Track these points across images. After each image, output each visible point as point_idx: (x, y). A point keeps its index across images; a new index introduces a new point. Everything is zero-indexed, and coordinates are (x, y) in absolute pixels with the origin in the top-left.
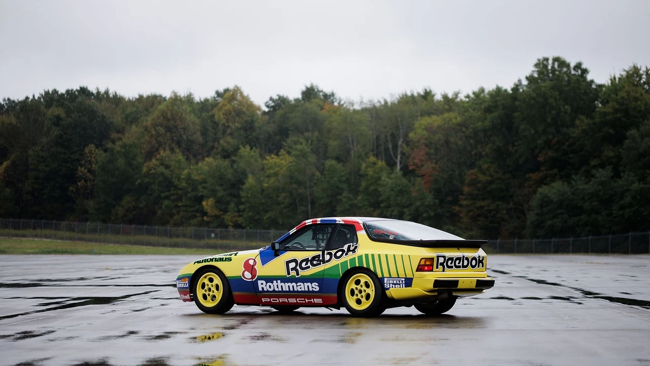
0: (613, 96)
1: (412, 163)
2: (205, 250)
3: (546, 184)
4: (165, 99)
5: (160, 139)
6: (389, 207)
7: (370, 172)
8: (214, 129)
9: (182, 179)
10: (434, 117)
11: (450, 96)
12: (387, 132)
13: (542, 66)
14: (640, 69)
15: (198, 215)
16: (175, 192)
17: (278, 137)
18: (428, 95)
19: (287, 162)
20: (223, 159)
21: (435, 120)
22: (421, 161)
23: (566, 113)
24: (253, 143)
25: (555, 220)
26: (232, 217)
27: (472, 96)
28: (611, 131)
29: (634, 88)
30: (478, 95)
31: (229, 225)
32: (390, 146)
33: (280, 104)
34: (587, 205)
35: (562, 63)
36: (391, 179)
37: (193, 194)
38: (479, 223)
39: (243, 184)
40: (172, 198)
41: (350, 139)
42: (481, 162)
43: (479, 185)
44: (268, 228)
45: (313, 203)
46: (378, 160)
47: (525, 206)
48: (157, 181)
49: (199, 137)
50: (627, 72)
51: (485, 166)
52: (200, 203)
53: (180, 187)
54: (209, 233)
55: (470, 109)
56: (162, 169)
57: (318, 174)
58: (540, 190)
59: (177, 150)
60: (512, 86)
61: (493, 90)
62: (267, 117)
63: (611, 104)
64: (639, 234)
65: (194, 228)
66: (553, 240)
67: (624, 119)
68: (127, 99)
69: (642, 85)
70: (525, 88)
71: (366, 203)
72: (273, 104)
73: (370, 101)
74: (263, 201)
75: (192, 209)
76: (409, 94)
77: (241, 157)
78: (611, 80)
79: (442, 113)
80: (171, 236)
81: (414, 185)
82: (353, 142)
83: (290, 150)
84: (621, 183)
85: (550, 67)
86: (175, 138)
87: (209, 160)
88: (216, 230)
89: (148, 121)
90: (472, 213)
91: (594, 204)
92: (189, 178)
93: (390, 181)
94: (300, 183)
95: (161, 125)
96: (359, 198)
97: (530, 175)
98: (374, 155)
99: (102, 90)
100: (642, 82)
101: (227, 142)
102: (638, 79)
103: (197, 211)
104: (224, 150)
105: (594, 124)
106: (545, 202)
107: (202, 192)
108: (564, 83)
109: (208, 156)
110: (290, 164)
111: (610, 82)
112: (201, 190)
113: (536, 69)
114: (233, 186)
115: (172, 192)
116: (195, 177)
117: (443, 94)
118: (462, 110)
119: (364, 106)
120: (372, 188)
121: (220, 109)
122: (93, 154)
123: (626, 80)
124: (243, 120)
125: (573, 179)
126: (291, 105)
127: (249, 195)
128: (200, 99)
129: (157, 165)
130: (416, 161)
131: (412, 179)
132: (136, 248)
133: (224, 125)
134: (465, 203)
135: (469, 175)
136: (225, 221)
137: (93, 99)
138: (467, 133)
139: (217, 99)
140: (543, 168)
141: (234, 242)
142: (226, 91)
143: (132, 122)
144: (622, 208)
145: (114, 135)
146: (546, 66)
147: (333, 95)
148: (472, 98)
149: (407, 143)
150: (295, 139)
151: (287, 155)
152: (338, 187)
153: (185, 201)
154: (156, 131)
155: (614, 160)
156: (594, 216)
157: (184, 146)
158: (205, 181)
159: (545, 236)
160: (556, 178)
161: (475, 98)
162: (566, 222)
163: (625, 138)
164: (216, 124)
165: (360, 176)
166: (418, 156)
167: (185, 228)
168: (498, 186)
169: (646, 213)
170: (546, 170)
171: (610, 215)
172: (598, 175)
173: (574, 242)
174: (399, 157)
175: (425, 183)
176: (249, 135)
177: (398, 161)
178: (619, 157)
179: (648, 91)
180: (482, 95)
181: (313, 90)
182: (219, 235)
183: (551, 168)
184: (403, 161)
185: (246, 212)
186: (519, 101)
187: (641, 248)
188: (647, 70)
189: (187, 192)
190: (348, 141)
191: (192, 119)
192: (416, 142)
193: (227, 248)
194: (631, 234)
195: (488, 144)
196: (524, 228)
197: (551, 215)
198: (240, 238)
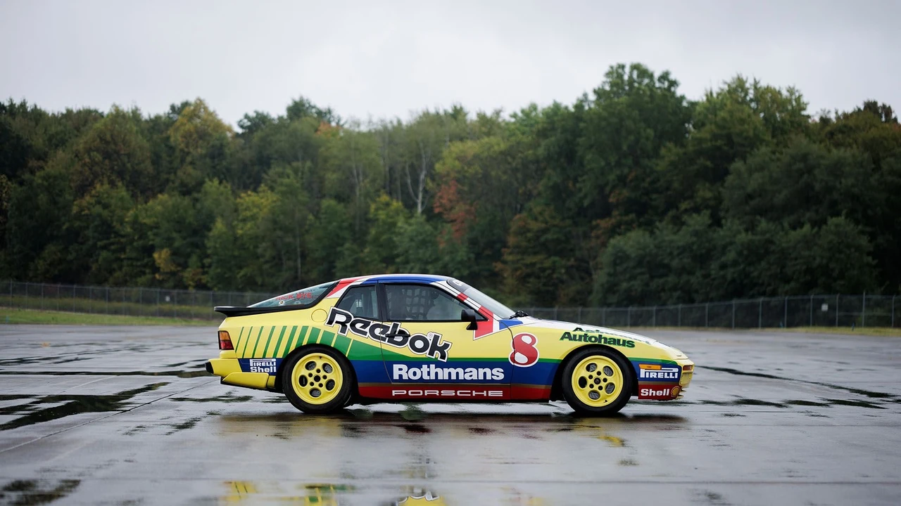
0: (710, 116)
1: (438, 204)
2: (158, 318)
3: (619, 234)
4: (101, 115)
5: (96, 168)
6: (407, 262)
7: (382, 215)
8: (170, 156)
9: (126, 222)
10: (469, 143)
11: (489, 113)
12: (405, 162)
13: (615, 75)
14: (746, 81)
15: (147, 271)
16: (117, 240)
17: (256, 168)
18: (458, 113)
19: (270, 201)
20: (182, 197)
21: (471, 147)
22: (450, 201)
23: (647, 139)
24: (223, 175)
25: (632, 283)
26: (194, 275)
27: (520, 114)
28: (709, 163)
29: (739, 107)
30: (528, 114)
31: (190, 285)
32: (409, 181)
33: (258, 123)
34: (675, 263)
35: (643, 72)
36: (410, 225)
37: (141, 242)
38: (529, 285)
39: (209, 230)
40: (113, 247)
41: (355, 172)
42: (531, 204)
43: (529, 235)
44: (243, 290)
45: (303, 256)
46: (392, 199)
47: (592, 264)
48: (92, 225)
49: (148, 167)
50: (729, 85)
51: (537, 210)
52: (150, 256)
53: (122, 233)
54: (163, 295)
55: (518, 132)
56: (98, 209)
57: (311, 217)
58: (612, 241)
59: (120, 184)
60: (575, 102)
61: (549, 108)
62: (240, 141)
63: (708, 127)
64: (745, 301)
65: (141, 289)
66: (630, 309)
67: (726, 148)
68: (50, 114)
69: (748, 104)
70: (592, 106)
71: (376, 256)
72: (249, 124)
73: (382, 121)
74: (236, 253)
75: (139, 263)
76: (432, 111)
77: (206, 193)
78: (707, 95)
79: (479, 138)
80: (110, 300)
81: (441, 233)
82: (358, 174)
83: (274, 185)
84: (722, 233)
85: (626, 77)
86: (116, 168)
87: (163, 197)
88: (171, 291)
89: (81, 143)
90: (518, 273)
91: (685, 260)
92: (135, 222)
93: (410, 228)
94: (287, 230)
95: (97, 150)
96: (367, 250)
97: (599, 221)
98: (386, 193)
99: (17, 102)
100: (748, 98)
101: (189, 173)
102: (743, 95)
103: (146, 266)
104: (183, 184)
105: (685, 154)
106: (620, 258)
107: (153, 240)
108: (646, 99)
109: (161, 192)
110: (274, 204)
111: (705, 98)
112: (151, 237)
113: (608, 80)
114: (195, 232)
115: (112, 240)
116: (145, 220)
117: (479, 112)
118: (507, 133)
119: (372, 128)
120: (385, 237)
121: (177, 129)
122: (4, 188)
123: (728, 95)
124: (208, 143)
125: (658, 228)
126: (274, 125)
127: (218, 246)
128: (150, 116)
129: (92, 204)
130: (444, 201)
131: (440, 227)
132: (63, 315)
133: (182, 150)
134: (509, 258)
135: (516, 222)
136: (185, 280)
137: (5, 114)
138: (514, 165)
139: (171, 116)
140: (615, 213)
141: (197, 307)
142: (185, 104)
143: (57, 146)
144: (723, 267)
145: (33, 163)
146: (620, 76)
147: (329, 112)
148: (521, 118)
149: (432, 176)
150: (279, 170)
151: (269, 192)
152: (338, 236)
153: (129, 253)
154: (90, 158)
155: (712, 203)
156: (685, 277)
157: (128, 178)
158: (157, 226)
159: (619, 304)
160: (634, 225)
161: (525, 118)
162: (647, 285)
163: (727, 172)
164: (172, 149)
165: (368, 221)
166: (446, 195)
167: (129, 289)
168: (555, 237)
169: (756, 274)
170: (620, 215)
171: (706, 276)
172: (691, 222)
173: (658, 311)
174: (420, 196)
175: (457, 231)
176: (218, 165)
177: (419, 201)
178: (719, 199)
179: (756, 111)
180: (533, 114)
181: (303, 105)
182: (176, 299)
183: (627, 213)
184: (426, 202)
185: (213, 268)
186: (585, 122)
187: (748, 321)
188: (756, 83)
189: (133, 240)
190: (352, 173)
191: (139, 142)
192: (444, 177)
193: (186, 316)
194: (735, 302)
195: (541, 179)
196: (590, 292)
197: (628, 276)
198: (205, 302)
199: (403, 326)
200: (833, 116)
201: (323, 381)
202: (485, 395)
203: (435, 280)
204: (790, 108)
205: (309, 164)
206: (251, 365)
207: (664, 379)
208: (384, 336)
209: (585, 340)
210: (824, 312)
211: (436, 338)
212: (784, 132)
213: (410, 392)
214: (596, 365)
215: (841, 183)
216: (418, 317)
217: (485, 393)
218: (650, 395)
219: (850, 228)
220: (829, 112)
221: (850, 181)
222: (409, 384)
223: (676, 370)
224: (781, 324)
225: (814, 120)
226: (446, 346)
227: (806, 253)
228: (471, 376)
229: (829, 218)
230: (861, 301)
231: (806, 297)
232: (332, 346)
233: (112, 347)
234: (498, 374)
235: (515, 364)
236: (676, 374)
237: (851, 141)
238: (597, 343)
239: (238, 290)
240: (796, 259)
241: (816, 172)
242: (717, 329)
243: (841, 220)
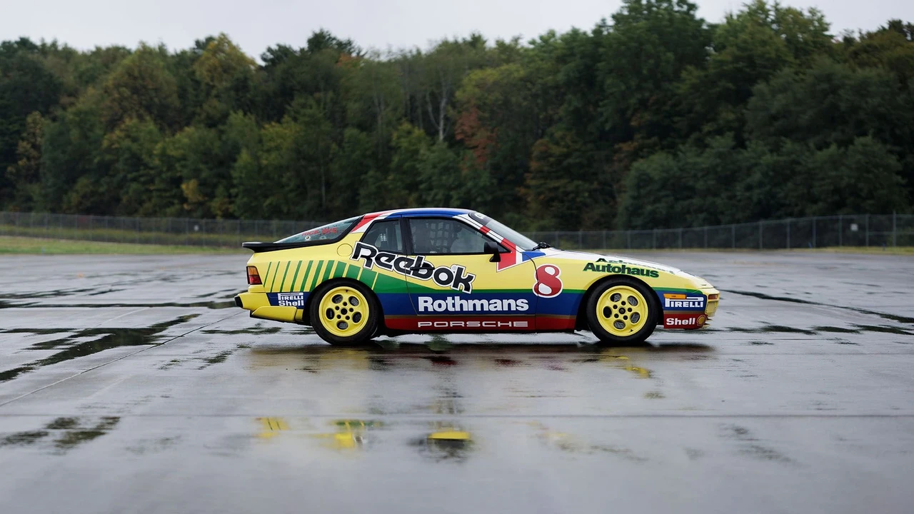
0: (731, 38)
1: (459, 131)
2: (187, 247)
3: (642, 157)
4: (129, 52)
5: (125, 103)
6: (430, 189)
7: (404, 143)
8: (195, 90)
9: (155, 155)
10: (489, 71)
11: (508, 40)
12: (426, 90)
15: (176, 201)
17: (280, 100)
18: (476, 41)
19: (293, 131)
20: (208, 129)
21: (491, 74)
22: (472, 127)
23: (668, 62)
24: (248, 107)
25: (658, 205)
26: (221, 204)
27: (539, 41)
28: (730, 85)
29: (760, 28)
30: (547, 40)
31: (217, 214)
32: (430, 109)
33: (281, 55)
34: (700, 185)
36: (433, 152)
37: (169, 174)
38: (553, 209)
39: (235, 160)
40: (142, 179)
41: (376, 101)
42: (552, 129)
43: (552, 159)
44: (269, 218)
45: (328, 185)
46: (414, 127)
47: (615, 187)
48: (122, 158)
49: (175, 101)
50: (749, 7)
51: (558, 134)
52: (178, 187)
53: (151, 165)
54: (192, 225)
55: (537, 59)
56: (127, 143)
57: (334, 146)
58: (636, 164)
59: (148, 118)
60: (593, 27)
61: (567, 34)
62: (264, 74)
63: (729, 50)
64: (772, 222)
65: (170, 219)
66: (655, 231)
67: (748, 70)
68: (80, 53)
69: (769, 25)
70: (611, 30)
71: (399, 184)
72: (272, 56)
73: (402, 51)
74: (261, 183)
75: (168, 194)
76: (451, 39)
77: (231, 125)
78: (727, 18)
79: (498, 65)
80: (141, 230)
81: (463, 159)
82: (379, 104)
83: (297, 115)
84: (746, 154)
86: (144, 102)
87: (189, 130)
88: (200, 220)
89: (110, 80)
90: (542, 197)
91: (711, 182)
92: (163, 155)
93: (432, 155)
94: (311, 159)
95: (126, 86)
96: (390, 177)
97: (621, 145)
98: (407, 120)
100: (769, 20)
101: (214, 106)
102: (763, 16)
103: (174, 197)
104: (209, 117)
105: (706, 76)
106: (643, 181)
107: (181, 171)
108: (665, 23)
109: (188, 124)
110: (297, 135)
111: (725, 21)
112: (179, 169)
113: (627, 5)
114: (221, 163)
115: (141, 172)
116: (172, 152)
117: (498, 39)
118: (526, 60)
119: (392, 57)
120: (407, 164)
121: (202, 64)
122: (38, 124)
123: (749, 17)
124: (233, 77)
125: (681, 151)
126: (297, 57)
127: (243, 175)
128: (175, 51)
129: (121, 138)
130: (466, 128)
131: (462, 153)
133: (207, 84)
134: (533, 183)
135: (538, 147)
136: (212, 209)
137: (37, 53)
138: (534, 90)
139: (196, 51)
140: (637, 136)
141: (224, 236)
142: (210, 39)
143: (87, 82)
144: (749, 188)
145: (65, 100)
147: (349, 43)
148: (539, 44)
149: (454, 105)
151: (293, 123)
152: (361, 164)
153: (158, 184)
154: (119, 93)
155: (736, 125)
156: (710, 199)
157: (156, 112)
158: (184, 158)
159: (644, 227)
160: (657, 148)
161: (544, 44)
162: (672, 207)
163: (750, 94)
164: (197, 83)
165: (392, 149)
166: (467, 122)
167: (159, 219)
168: (577, 161)
169: (782, 195)
170: (642, 138)
171: (730, 198)
172: (714, 144)
173: (683, 233)
174: (442, 123)
175: (479, 156)
176: (242, 97)
177: (441, 127)
178: (742, 121)
179: (777, 33)
180: (552, 40)
181: (324, 37)
182: (204, 228)
183: (649, 137)
184: (447, 129)
185: (240, 197)
186: (604, 47)
187: (776, 241)
188: (777, 4)
189: (161, 173)
190: (373, 102)
191: (166, 77)
192: (465, 103)
193: (215, 245)
194: (762, 223)
195: (561, 105)
196: (614, 216)
197: (652, 198)
198: (233, 230)
199: (427, 259)
200: (856, 36)
201: (350, 314)
202: (510, 326)
203: (457, 214)
204: (812, 28)
205: (330, 94)
206: (279, 298)
207: (689, 309)
208: (409, 269)
209: (609, 271)
210: (854, 232)
211: (460, 270)
212: (807, 53)
213: (435, 323)
214: (620, 295)
215: (867, 103)
216: (442, 249)
217: (510, 324)
218: (676, 324)
219: (878, 148)
220: (853, 32)
221: (876, 101)
222: (434, 316)
223: (701, 299)
224: (810, 244)
225: (837, 41)
226: (470, 278)
227: (834, 173)
228: (496, 307)
229: (855, 137)
230: (891, 220)
231: (834, 217)
232: (358, 279)
233: (144, 277)
234: (522, 305)
235: (539, 295)
236: (702, 303)
237: (876, 60)
238: (620, 273)
239: (265, 218)
240: (823, 179)
241: (841, 92)
242: (745, 250)
243: (868, 139)
